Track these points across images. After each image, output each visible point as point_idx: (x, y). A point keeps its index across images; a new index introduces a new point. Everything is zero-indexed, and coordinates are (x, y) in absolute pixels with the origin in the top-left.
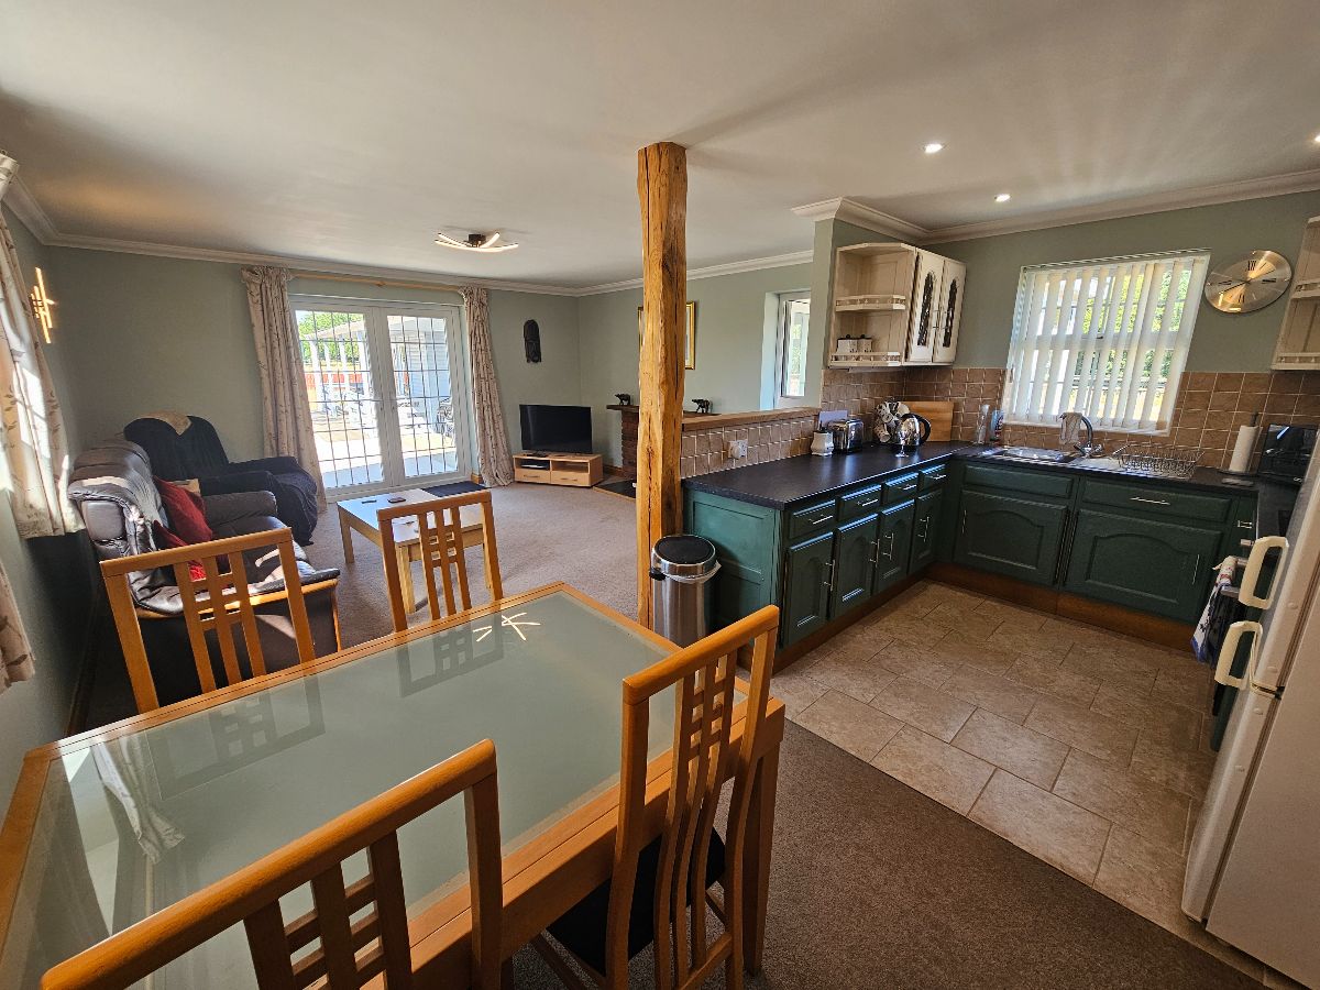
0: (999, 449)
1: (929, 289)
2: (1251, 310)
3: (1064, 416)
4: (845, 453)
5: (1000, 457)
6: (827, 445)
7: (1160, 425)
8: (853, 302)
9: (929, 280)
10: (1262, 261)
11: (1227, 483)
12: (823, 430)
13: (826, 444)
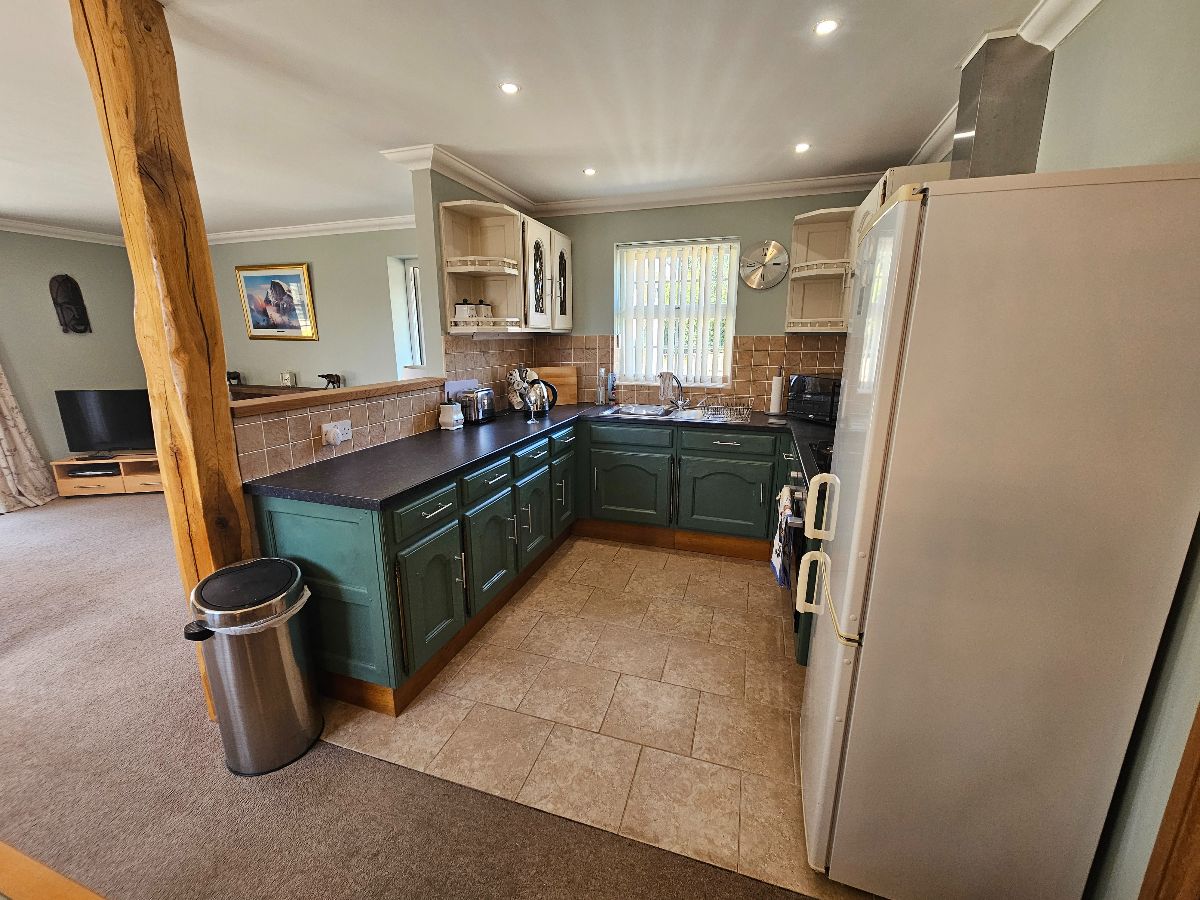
0: (616, 408)
1: (538, 256)
2: (768, 286)
3: (661, 376)
4: (478, 423)
5: (617, 415)
6: (456, 418)
7: (724, 380)
8: (465, 263)
9: (537, 247)
10: (771, 249)
11: (771, 423)
12: (450, 402)
13: (454, 417)
